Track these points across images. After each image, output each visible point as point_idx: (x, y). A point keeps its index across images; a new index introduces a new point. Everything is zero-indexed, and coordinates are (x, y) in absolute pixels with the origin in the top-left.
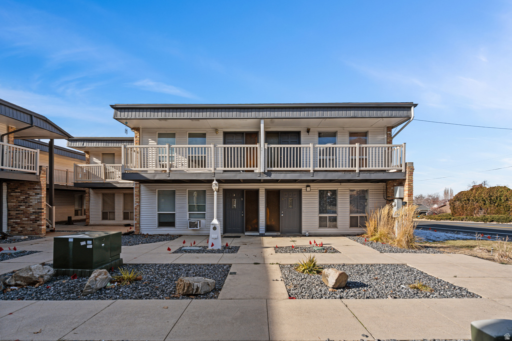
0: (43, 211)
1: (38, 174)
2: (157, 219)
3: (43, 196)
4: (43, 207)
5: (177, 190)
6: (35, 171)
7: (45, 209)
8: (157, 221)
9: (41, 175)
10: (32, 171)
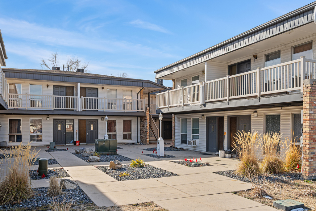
0: (147, 131)
1: (145, 112)
2: (180, 138)
3: (147, 123)
4: (147, 129)
5: (188, 118)
6: (143, 111)
7: (149, 130)
8: (180, 139)
9: (147, 112)
10: (142, 111)
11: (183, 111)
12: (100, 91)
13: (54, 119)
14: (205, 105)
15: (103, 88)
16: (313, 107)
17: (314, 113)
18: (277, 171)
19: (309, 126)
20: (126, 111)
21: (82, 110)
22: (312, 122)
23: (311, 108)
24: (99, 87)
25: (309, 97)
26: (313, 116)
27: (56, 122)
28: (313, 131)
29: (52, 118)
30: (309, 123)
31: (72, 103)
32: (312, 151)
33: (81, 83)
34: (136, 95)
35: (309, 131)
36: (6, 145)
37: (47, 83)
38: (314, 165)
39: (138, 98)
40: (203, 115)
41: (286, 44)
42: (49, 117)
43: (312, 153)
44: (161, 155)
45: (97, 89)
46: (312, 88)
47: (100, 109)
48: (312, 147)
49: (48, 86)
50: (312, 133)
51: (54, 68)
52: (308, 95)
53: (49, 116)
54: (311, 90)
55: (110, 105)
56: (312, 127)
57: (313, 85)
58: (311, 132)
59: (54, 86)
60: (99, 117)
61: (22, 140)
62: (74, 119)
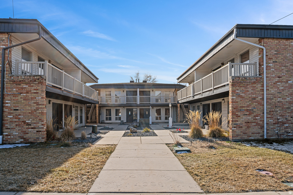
6: (176, 103)
11: (186, 101)
12: (151, 92)
13: (127, 109)
14: (194, 97)
15: (153, 91)
16: (235, 94)
17: (236, 98)
18: (217, 136)
19: (232, 106)
22: (234, 104)
23: (234, 95)
24: (151, 90)
25: (231, 88)
26: (235, 100)
27: (128, 110)
28: (235, 110)
29: (126, 108)
30: (232, 105)
31: (135, 100)
32: (234, 122)
33: (140, 88)
34: (173, 93)
35: (232, 109)
38: (237, 132)
39: (174, 95)
40: (201, 104)
41: (236, 54)
43: (234, 124)
44: (170, 128)
45: (150, 91)
46: (233, 82)
47: (151, 103)
48: (235, 120)
49: (123, 91)
50: (235, 111)
51: (131, 82)
52: (231, 87)
53: (124, 107)
54: (233, 83)
55: (157, 100)
56: (234, 107)
57: (235, 80)
58: (233, 110)
59: (127, 91)
60: (150, 107)
61: (112, 120)
62: (137, 109)
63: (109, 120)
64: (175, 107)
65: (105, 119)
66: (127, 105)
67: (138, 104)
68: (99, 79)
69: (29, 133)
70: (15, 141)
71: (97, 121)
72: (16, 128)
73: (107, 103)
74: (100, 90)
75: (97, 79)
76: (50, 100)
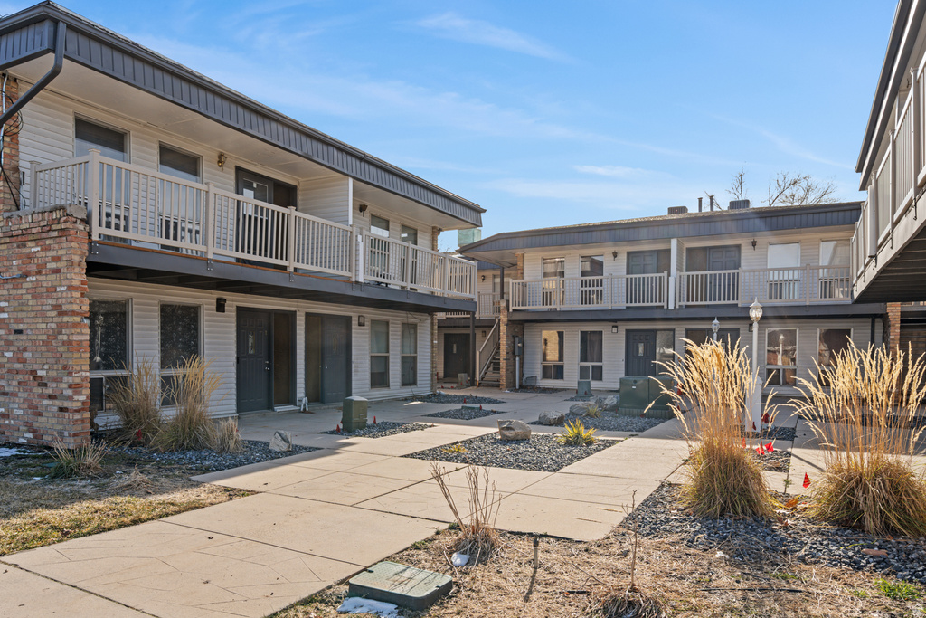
12: (746, 252)
13: (628, 332)
15: (754, 244)
20: (828, 301)
21: (677, 307)
24: (743, 242)
27: (632, 339)
29: (623, 327)
36: (533, 384)
37: (613, 249)
42: (616, 327)
45: (739, 247)
49: (615, 255)
53: (618, 323)
59: (629, 254)
60: (716, 321)
61: (565, 377)
62: (674, 330)
63: (556, 378)
64: (877, 320)
65: (539, 372)
66: (631, 315)
67: (671, 307)
68: (485, 211)
69: (44, 414)
70: (18, 438)
71: (503, 381)
72: (20, 394)
73: (546, 308)
74: (523, 256)
75: (478, 211)
76: (225, 297)
